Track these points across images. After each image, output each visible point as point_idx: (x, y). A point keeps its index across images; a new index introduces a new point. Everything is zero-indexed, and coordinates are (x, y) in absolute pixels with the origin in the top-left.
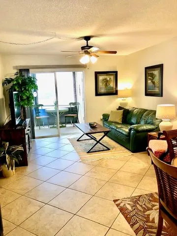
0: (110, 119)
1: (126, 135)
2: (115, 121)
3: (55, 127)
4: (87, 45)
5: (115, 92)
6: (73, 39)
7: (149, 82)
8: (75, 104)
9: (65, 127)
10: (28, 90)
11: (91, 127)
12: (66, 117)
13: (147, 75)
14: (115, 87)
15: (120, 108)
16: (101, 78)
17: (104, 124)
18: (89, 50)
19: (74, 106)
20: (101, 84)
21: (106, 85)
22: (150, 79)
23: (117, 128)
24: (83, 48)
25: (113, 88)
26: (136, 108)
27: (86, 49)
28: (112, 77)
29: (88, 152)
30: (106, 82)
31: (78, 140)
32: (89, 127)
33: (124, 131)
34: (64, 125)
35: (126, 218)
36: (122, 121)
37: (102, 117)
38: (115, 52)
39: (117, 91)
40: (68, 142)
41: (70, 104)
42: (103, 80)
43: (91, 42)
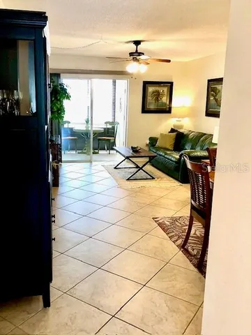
0: (158, 144)
1: (175, 162)
2: (164, 146)
3: (84, 153)
4: (137, 51)
5: (168, 110)
6: (121, 42)
7: (212, 98)
8: (113, 123)
9: (98, 153)
10: (59, 100)
11: (133, 151)
12: (99, 140)
13: (210, 90)
14: (168, 103)
15: (173, 131)
16: (151, 89)
17: (150, 150)
18: (138, 58)
19: (111, 127)
20: (149, 98)
21: (157, 100)
22: (213, 95)
23: (166, 154)
24: (131, 54)
25: (166, 104)
26: (193, 132)
27: (135, 55)
28: (166, 90)
29: (128, 179)
30: (157, 95)
31: (115, 168)
32: (131, 151)
33: (175, 158)
34: (97, 151)
35: (163, 229)
36: (174, 148)
37: (148, 142)
38: (169, 61)
39: (170, 108)
40: (103, 168)
41: (106, 123)
42: (154, 92)
43: (141, 48)
